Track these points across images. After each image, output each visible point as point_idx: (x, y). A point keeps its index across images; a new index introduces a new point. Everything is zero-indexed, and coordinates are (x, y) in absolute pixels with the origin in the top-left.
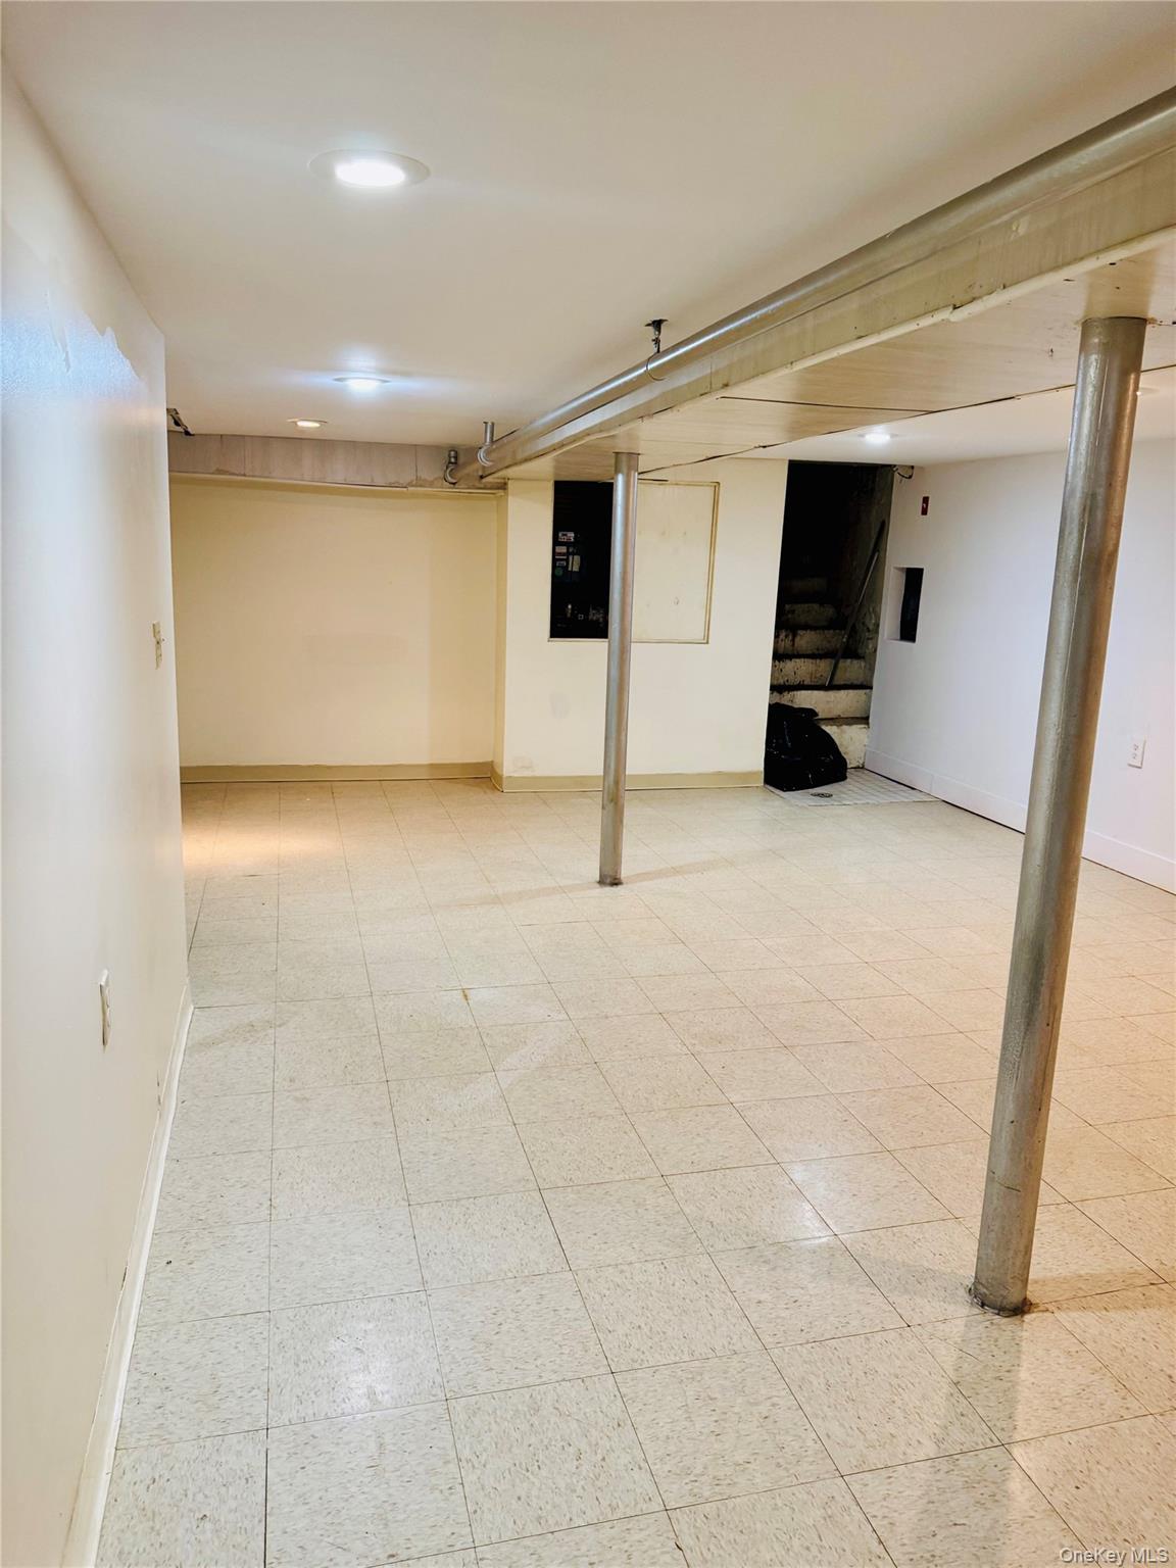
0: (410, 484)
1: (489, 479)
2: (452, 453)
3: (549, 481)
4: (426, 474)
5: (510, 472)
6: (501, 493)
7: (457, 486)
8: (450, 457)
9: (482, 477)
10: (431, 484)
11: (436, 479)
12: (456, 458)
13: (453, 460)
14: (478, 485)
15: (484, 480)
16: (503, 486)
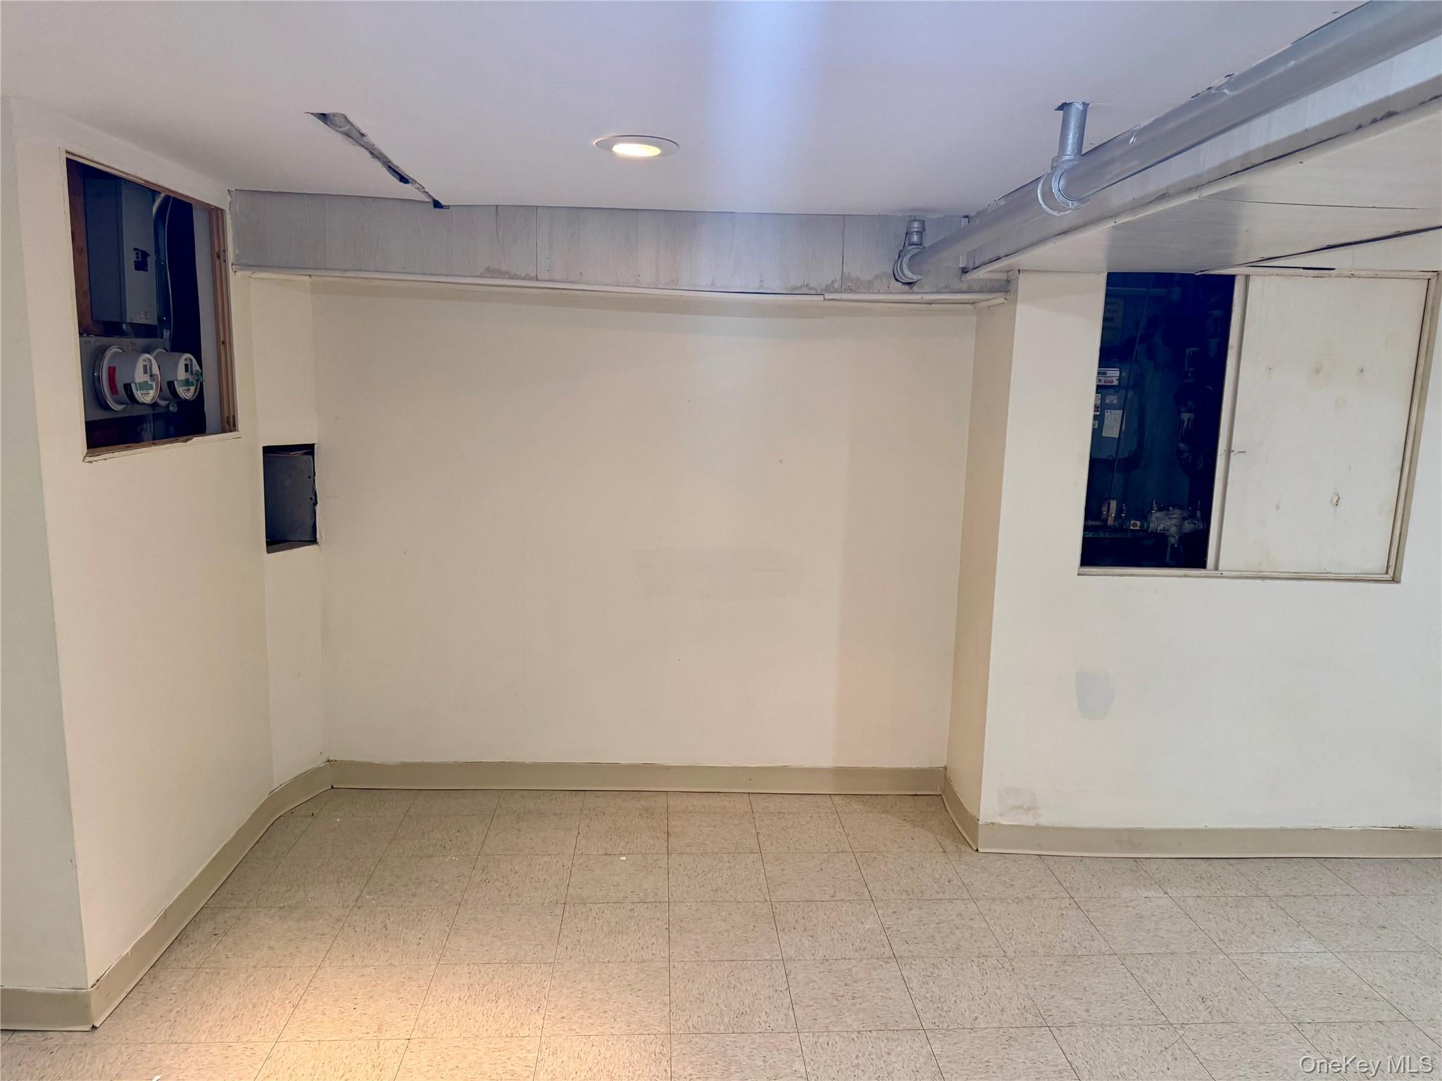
0: (829, 289)
1: (982, 274)
2: (916, 224)
3: (1098, 273)
4: (859, 267)
5: (1023, 260)
6: (999, 299)
7: (915, 288)
8: (908, 234)
9: (965, 271)
10: (869, 287)
11: (876, 277)
12: (921, 233)
13: (915, 238)
14: (956, 285)
15: (970, 276)
16: (1005, 287)
